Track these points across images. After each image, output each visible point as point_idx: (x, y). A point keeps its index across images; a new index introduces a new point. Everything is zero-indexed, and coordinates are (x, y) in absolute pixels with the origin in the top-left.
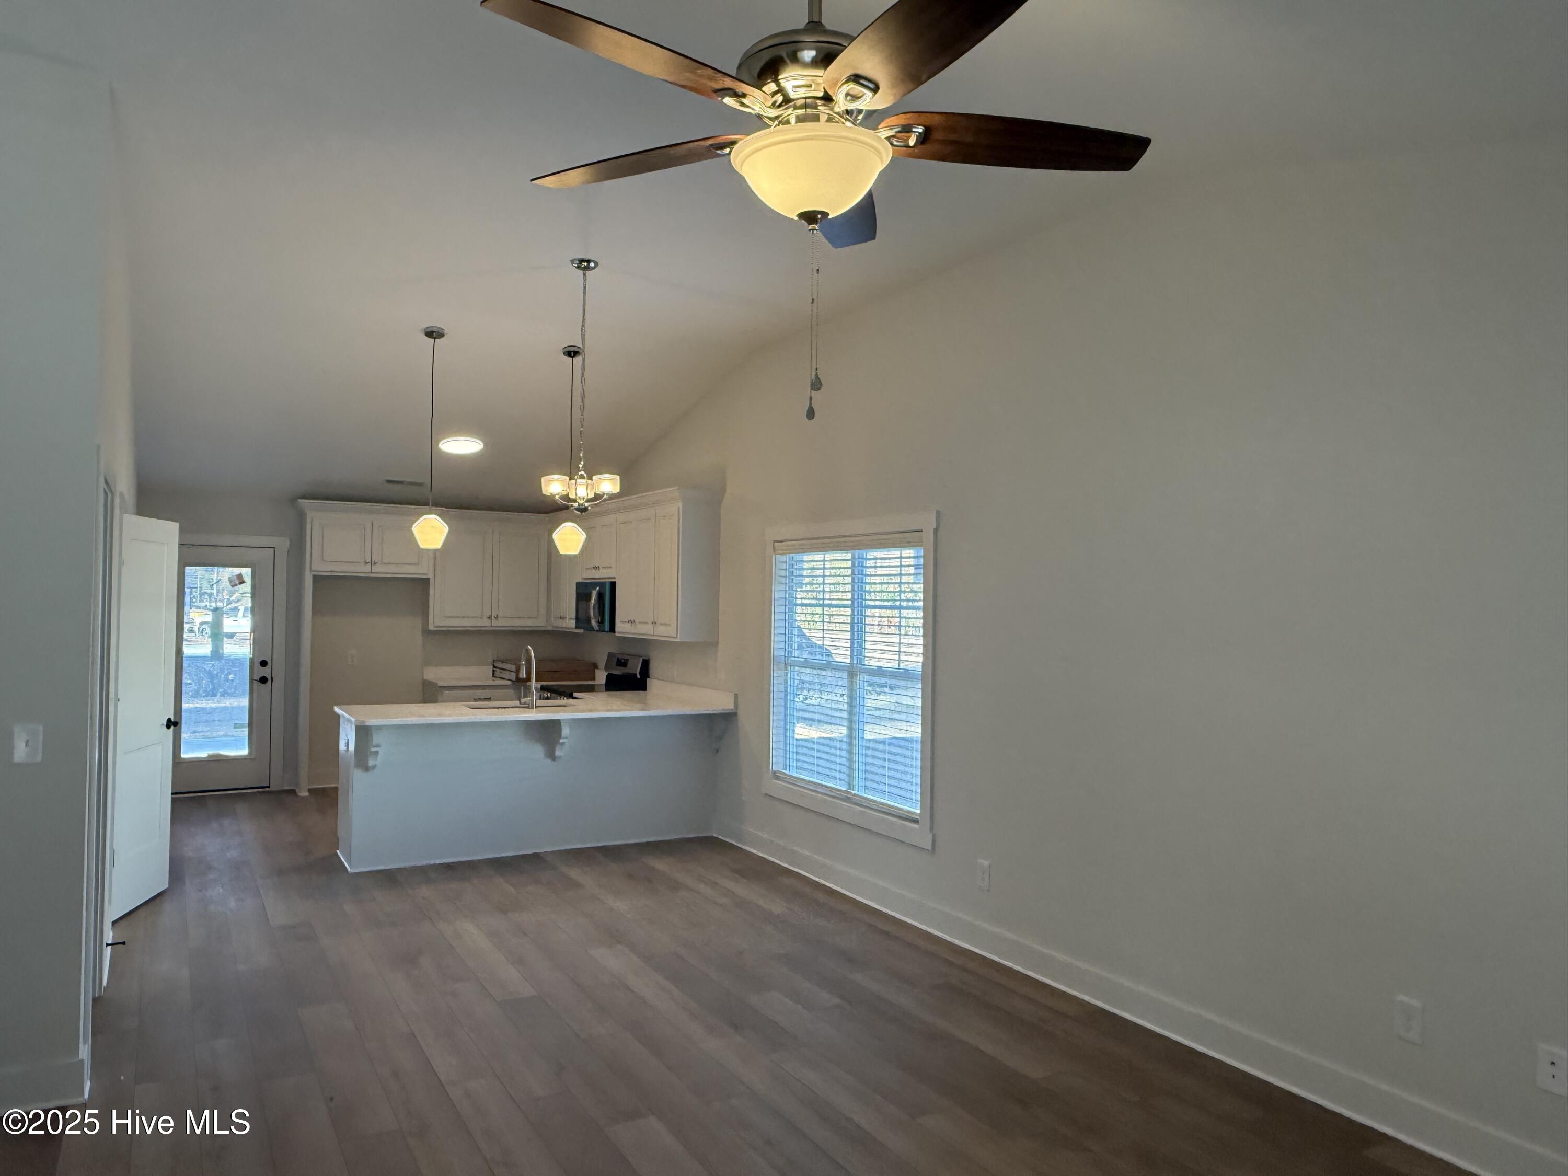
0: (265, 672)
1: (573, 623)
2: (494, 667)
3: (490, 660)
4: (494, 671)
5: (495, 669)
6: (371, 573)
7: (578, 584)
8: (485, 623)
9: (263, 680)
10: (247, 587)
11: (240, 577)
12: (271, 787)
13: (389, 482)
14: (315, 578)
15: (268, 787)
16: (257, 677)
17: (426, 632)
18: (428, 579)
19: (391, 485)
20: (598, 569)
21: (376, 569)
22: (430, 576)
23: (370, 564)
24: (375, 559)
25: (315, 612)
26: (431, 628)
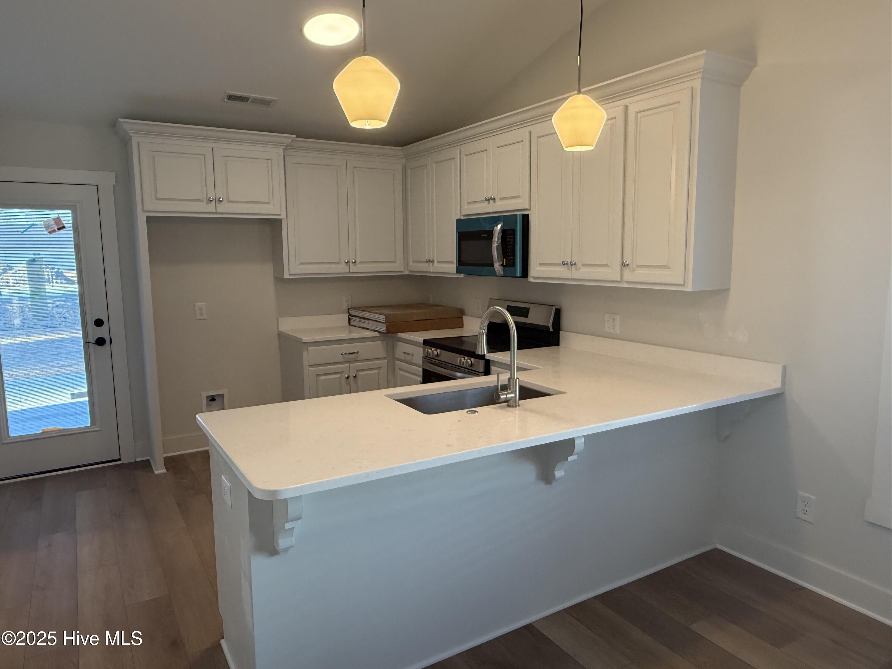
0: (102, 332)
1: (452, 268)
2: (350, 315)
3: (345, 307)
4: (349, 319)
5: (350, 317)
6: (216, 213)
7: (458, 221)
8: (341, 269)
9: (100, 342)
10: (68, 234)
11: (57, 221)
12: (121, 459)
13: (231, 97)
14: (149, 219)
15: (119, 460)
16: (92, 339)
17: (280, 280)
18: (280, 220)
19: (232, 103)
20: (491, 201)
21: (221, 208)
22: (283, 216)
23: (214, 202)
24: (220, 195)
25: (152, 261)
26: (287, 276)
